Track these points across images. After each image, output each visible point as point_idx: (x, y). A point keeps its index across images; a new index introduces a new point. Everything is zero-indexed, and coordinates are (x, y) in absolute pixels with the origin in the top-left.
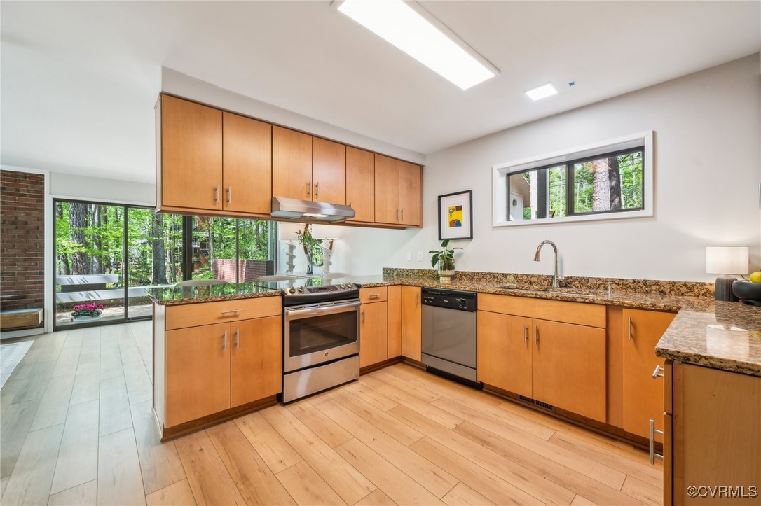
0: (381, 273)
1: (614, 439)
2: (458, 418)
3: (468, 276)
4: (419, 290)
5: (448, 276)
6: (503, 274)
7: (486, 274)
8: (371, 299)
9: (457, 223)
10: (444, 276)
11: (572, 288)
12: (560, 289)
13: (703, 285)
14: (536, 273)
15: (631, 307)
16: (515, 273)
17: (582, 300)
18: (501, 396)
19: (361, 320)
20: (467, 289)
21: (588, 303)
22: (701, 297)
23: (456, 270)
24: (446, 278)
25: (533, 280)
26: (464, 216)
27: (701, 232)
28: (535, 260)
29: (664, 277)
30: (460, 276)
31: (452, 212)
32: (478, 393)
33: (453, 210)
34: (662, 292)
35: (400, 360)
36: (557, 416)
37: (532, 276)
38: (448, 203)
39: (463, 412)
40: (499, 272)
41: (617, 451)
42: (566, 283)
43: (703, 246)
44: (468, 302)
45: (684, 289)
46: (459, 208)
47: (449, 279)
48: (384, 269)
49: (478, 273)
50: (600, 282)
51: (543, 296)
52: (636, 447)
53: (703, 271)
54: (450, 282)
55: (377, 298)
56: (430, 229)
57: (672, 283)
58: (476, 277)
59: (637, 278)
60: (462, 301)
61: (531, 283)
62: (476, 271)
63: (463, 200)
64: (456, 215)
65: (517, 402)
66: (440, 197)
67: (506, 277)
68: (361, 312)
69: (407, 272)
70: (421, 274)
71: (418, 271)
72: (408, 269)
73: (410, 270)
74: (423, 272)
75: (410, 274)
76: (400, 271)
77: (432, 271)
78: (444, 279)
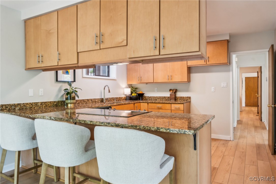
7: (81, 100)
9: (67, 72)
16: (91, 98)
25: (96, 101)
40: (86, 99)
67: (88, 101)
69: (32, 106)
70: (44, 105)
71: (42, 103)
72: (33, 103)
73: (34, 103)
74: (46, 104)
75: (34, 106)
76: (23, 105)
77: (52, 102)
78: (71, 105)
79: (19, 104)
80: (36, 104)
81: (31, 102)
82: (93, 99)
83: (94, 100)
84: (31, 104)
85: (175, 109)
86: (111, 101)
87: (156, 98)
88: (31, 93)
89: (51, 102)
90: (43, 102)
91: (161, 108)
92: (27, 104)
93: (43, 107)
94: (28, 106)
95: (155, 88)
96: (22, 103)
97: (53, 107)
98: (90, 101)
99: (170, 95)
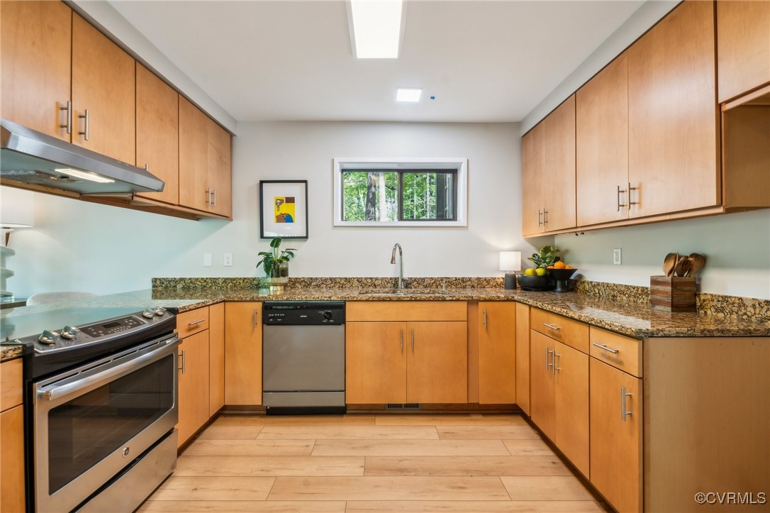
0: (149, 286)
1: (468, 414)
2: (357, 457)
3: (303, 283)
4: (260, 305)
5: (281, 285)
6: (346, 278)
7: (326, 280)
8: (190, 330)
9: (288, 219)
10: (275, 285)
11: (411, 288)
12: (406, 290)
13: (494, 279)
14: (380, 276)
15: (485, 300)
16: (359, 277)
17: (451, 298)
18: (369, 412)
19: (180, 366)
20: (332, 299)
21: (455, 300)
22: (494, 288)
23: (290, 276)
24: (279, 288)
25: (377, 283)
26: (297, 210)
27: (494, 241)
28: (392, 263)
29: (474, 275)
30: (294, 283)
31: (281, 204)
32: (345, 418)
33: (282, 201)
34: (473, 286)
35: (227, 412)
36: (424, 412)
37: (377, 279)
38: (272, 192)
39: (354, 448)
40: (341, 277)
41: (479, 423)
42: (408, 284)
43: (498, 251)
44: (333, 314)
45: (485, 283)
46: (290, 200)
47: (282, 287)
48: (155, 280)
49: (317, 279)
50: (433, 281)
51: (418, 298)
52: (484, 414)
53: (498, 270)
54: (283, 292)
55: (197, 327)
56: (244, 224)
57: (479, 279)
58: (314, 283)
59: (458, 276)
60: (327, 313)
61: (375, 286)
62: (314, 276)
63: (296, 191)
64: (285, 208)
65: (386, 412)
66: (262, 182)
67: (349, 282)
68: (180, 353)
69: (205, 283)
70: (231, 284)
71: (225, 280)
72: (207, 278)
73: (211, 279)
74: (235, 282)
75: (210, 284)
76: (189, 281)
77: (249, 279)
78: (275, 288)
79: (182, 279)
80: (214, 281)
81: (205, 277)
82: (366, 279)
83: (369, 281)
84: (205, 280)
85: (603, 355)
86: (437, 287)
87: (613, 290)
88: (208, 260)
89: (245, 279)
90: (228, 279)
91: (559, 337)
92: (197, 279)
93: (229, 287)
94: (199, 283)
95: (615, 250)
96: (188, 277)
97: (251, 288)
98: (356, 284)
99: (654, 281)
